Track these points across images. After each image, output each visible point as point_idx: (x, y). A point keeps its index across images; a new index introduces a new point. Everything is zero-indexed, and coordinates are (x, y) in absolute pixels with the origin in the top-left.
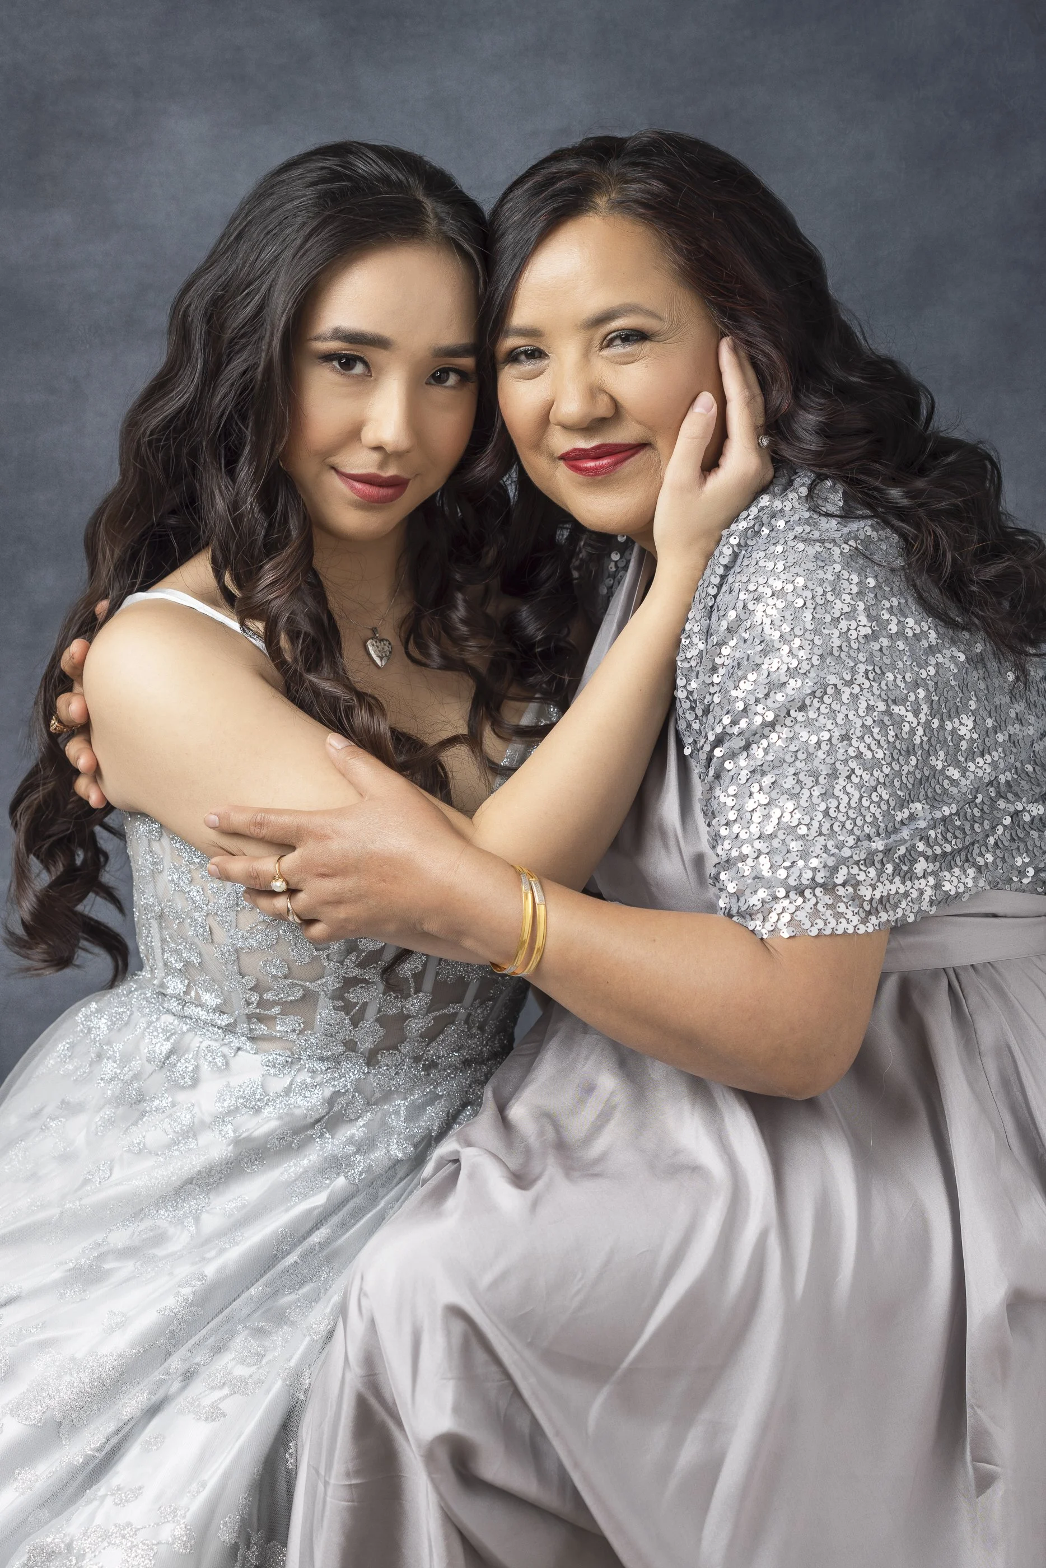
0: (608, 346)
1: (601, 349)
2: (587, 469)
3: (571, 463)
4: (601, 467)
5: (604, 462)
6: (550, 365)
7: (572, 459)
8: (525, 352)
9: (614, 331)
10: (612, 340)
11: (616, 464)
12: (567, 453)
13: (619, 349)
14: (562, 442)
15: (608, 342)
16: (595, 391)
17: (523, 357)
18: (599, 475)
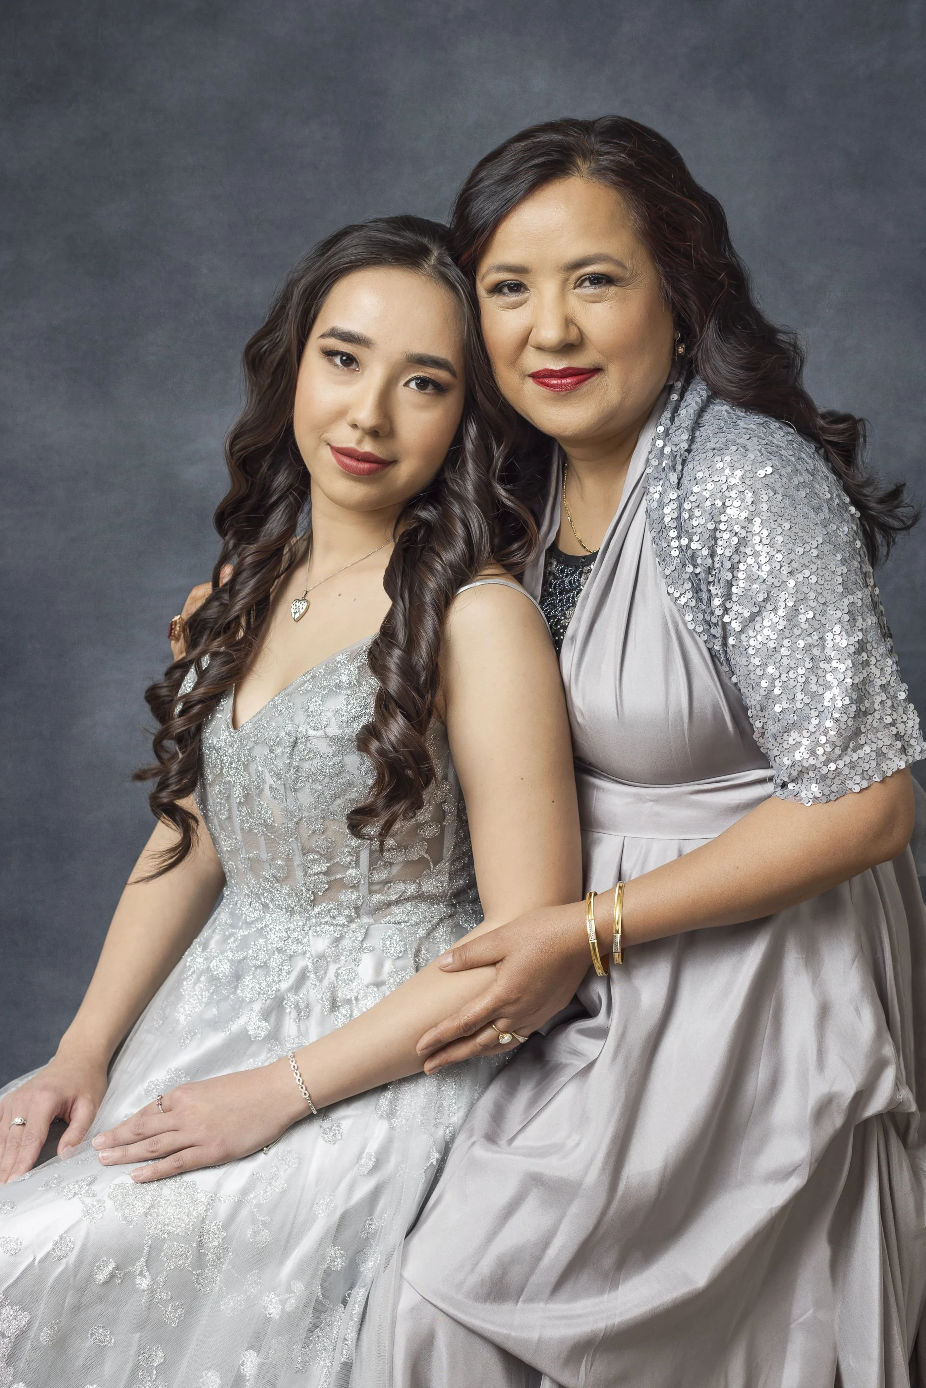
0: (580, 286)
1: (575, 288)
2: (553, 386)
3: (541, 380)
4: (566, 385)
5: (569, 380)
6: (531, 296)
7: (540, 377)
8: (509, 286)
9: (586, 275)
10: (584, 281)
11: (578, 383)
12: (538, 372)
13: (589, 290)
14: (535, 361)
15: (579, 283)
16: (568, 322)
17: (506, 290)
18: (562, 391)
